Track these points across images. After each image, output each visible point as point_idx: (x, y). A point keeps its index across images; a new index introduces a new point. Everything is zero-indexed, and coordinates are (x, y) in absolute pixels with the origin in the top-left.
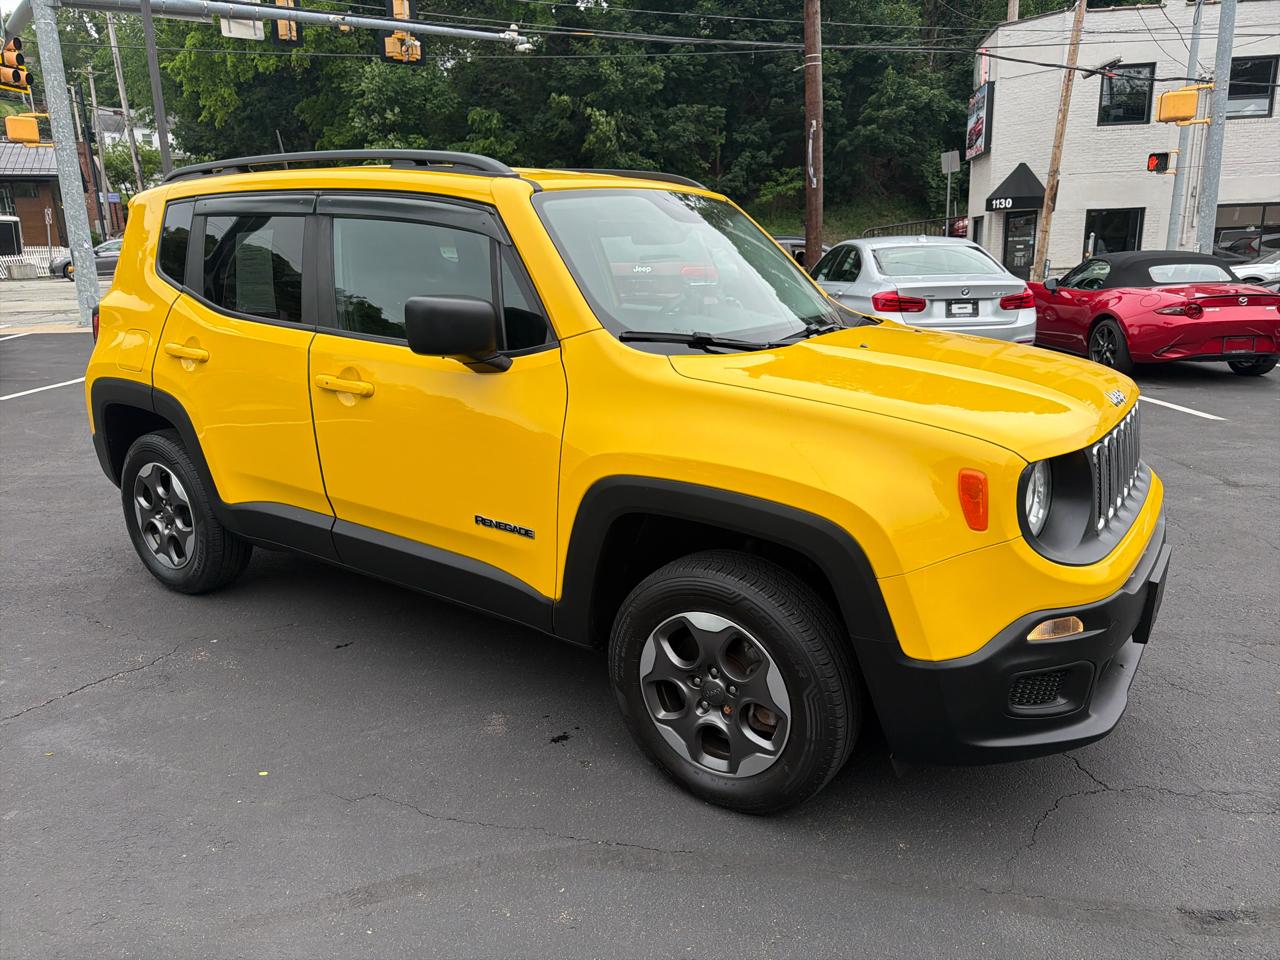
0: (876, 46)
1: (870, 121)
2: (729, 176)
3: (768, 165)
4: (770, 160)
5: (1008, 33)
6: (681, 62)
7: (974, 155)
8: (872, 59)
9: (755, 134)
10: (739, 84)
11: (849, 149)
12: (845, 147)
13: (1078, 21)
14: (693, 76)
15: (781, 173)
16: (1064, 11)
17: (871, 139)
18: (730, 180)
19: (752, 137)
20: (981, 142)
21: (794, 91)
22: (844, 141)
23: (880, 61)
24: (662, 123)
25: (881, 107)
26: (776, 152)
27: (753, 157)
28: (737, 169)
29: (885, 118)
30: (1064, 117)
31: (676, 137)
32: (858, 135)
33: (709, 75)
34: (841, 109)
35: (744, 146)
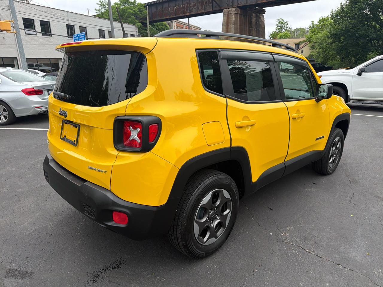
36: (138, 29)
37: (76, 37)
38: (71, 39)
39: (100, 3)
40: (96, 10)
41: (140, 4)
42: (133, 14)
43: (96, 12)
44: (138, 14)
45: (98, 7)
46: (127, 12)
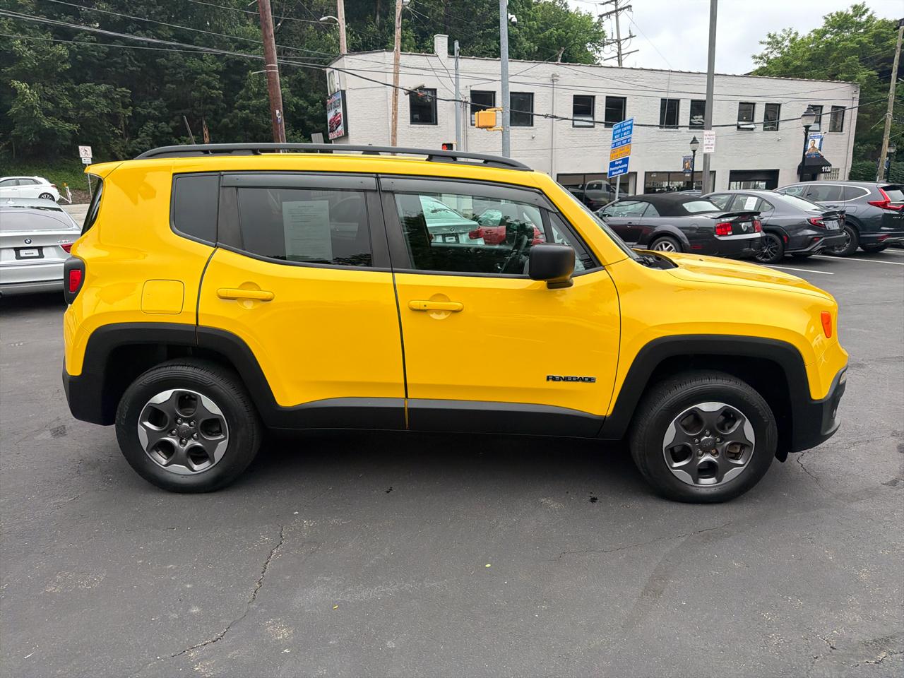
0: (240, 54)
1: (243, 108)
2: (138, 140)
3: (168, 133)
4: (171, 130)
5: (350, 60)
6: (86, 48)
7: (336, 137)
8: (239, 63)
9: (155, 109)
10: (137, 71)
11: (231, 126)
12: (228, 124)
13: (397, 59)
14: (98, 59)
15: (179, 140)
16: (383, 51)
17: (246, 121)
18: (140, 143)
19: (153, 112)
20: (341, 128)
21: (183, 80)
22: (225, 120)
23: (245, 64)
24: (75, 96)
25: (250, 99)
26: (173, 124)
27: (156, 127)
28: (144, 135)
29: (254, 106)
30: (396, 117)
31: (89, 107)
32: (236, 116)
33: (112, 61)
34: (222, 96)
35: (148, 117)
36: (859, 92)
37: (618, 129)
38: (665, 130)
39: (769, 40)
40: (754, 57)
41: (885, 23)
42: (853, 51)
43: (756, 63)
44: (870, 49)
45: (762, 50)
46: (837, 49)
